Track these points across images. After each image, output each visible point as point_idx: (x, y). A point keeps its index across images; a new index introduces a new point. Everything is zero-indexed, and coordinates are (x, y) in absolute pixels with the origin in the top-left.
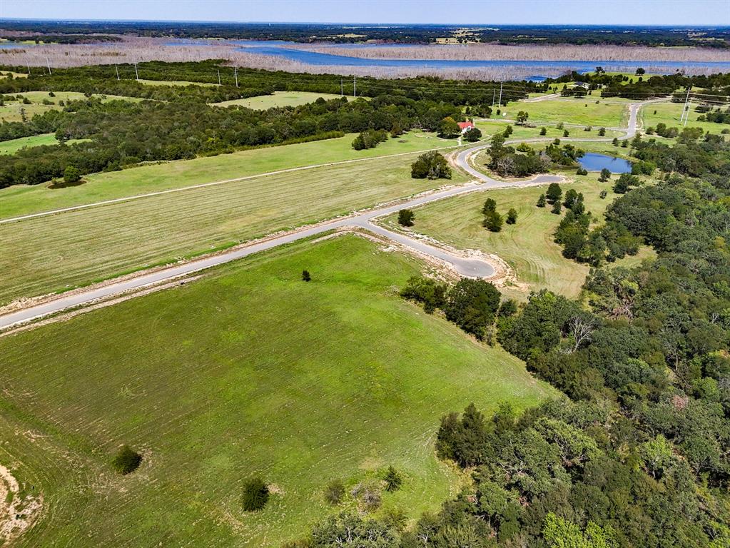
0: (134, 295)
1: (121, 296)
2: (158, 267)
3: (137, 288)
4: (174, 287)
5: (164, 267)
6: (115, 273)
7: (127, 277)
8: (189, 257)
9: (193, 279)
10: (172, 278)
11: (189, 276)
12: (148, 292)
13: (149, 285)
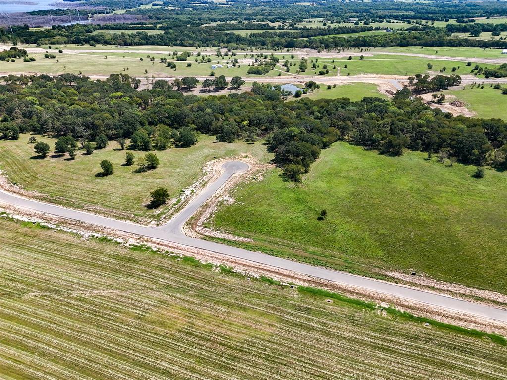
0: (468, 291)
1: (481, 299)
2: (416, 314)
3: (461, 299)
4: (424, 276)
5: (409, 311)
6: (471, 340)
7: (461, 324)
8: (370, 307)
9: (397, 275)
10: (416, 288)
11: (396, 280)
12: (452, 287)
13: (446, 296)
